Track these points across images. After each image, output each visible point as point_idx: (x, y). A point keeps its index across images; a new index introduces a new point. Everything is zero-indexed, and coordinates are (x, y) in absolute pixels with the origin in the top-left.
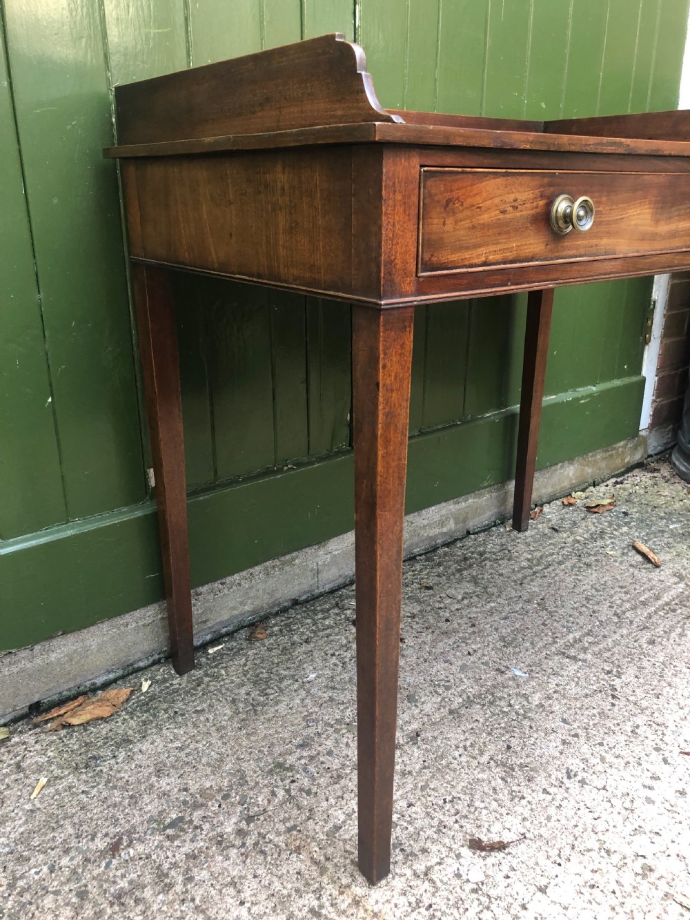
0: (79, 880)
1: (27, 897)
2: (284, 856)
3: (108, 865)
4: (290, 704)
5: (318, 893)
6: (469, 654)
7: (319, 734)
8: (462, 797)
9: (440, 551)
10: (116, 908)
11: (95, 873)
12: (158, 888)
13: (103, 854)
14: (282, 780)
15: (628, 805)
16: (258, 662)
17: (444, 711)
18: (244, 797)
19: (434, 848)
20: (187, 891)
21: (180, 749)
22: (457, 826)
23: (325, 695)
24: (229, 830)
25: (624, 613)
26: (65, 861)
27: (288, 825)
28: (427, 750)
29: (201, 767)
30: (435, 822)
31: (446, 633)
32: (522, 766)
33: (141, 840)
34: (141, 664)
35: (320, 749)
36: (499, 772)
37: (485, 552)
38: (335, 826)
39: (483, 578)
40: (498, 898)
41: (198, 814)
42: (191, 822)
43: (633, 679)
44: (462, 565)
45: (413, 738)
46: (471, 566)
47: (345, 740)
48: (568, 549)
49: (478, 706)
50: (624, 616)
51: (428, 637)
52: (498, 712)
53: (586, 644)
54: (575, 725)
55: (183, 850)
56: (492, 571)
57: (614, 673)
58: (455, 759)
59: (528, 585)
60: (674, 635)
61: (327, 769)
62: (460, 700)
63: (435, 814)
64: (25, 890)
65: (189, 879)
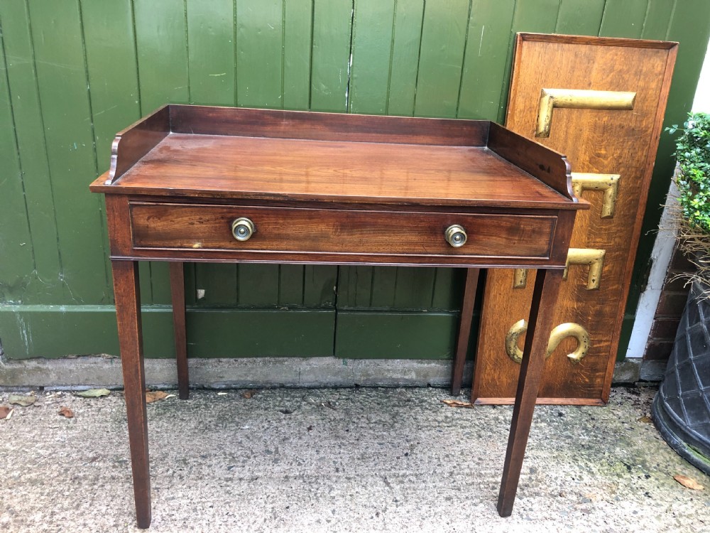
0: (71, 465)
7: (216, 455)
8: (237, 516)
9: (398, 390)
10: (71, 482)
11: (78, 465)
13: (88, 459)
14: (178, 466)
16: (233, 409)
17: (283, 475)
19: (197, 529)
20: (96, 490)
21: (157, 432)
22: (218, 526)
23: (240, 439)
25: (459, 474)
26: (74, 455)
27: (157, 486)
28: (250, 488)
29: (155, 444)
30: (212, 520)
31: (337, 437)
32: (282, 520)
33: (104, 461)
35: (208, 462)
39: (401, 417)
43: (404, 512)
44: (401, 403)
45: (252, 479)
46: (405, 406)
47: (223, 464)
48: (482, 422)
49: (301, 481)
50: (454, 476)
51: (326, 434)
52: (307, 489)
53: (407, 479)
54: (336, 516)
55: (113, 474)
56: (413, 414)
57: (398, 503)
58: (257, 498)
59: (423, 431)
60: (469, 502)
61: (200, 473)
62: (298, 474)
63: (217, 517)
64: (52, 458)
65: (103, 486)
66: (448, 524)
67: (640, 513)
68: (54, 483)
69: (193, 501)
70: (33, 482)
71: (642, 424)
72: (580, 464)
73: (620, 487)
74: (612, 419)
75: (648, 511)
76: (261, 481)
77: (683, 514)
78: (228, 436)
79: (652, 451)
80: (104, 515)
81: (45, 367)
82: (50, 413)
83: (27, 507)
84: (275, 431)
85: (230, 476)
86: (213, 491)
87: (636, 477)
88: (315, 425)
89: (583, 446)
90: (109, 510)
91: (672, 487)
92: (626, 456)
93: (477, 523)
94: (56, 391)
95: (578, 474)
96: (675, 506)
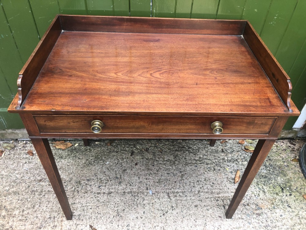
0: (31, 183)
1: (22, 181)
4: (96, 168)
5: (58, 214)
6: (146, 179)
7: (93, 179)
8: (102, 214)
10: (31, 193)
11: (34, 184)
12: (39, 194)
13: (38, 180)
14: (77, 186)
16: (102, 152)
17: (123, 191)
19: (84, 221)
20: (41, 198)
21: (68, 166)
22: (93, 220)
23: (105, 170)
25: (202, 192)
26: (32, 178)
28: (108, 198)
29: (67, 173)
30: (91, 216)
31: (148, 169)
32: (121, 216)
35: (90, 183)
36: (115, 214)
37: (191, 148)
38: (75, 203)
39: (179, 157)
43: (175, 213)
44: (179, 149)
45: (109, 193)
46: (181, 151)
47: (96, 184)
48: (217, 160)
49: (131, 195)
50: (200, 193)
51: (143, 168)
52: (133, 199)
53: (178, 195)
54: (145, 215)
55: (49, 189)
56: (184, 156)
57: (173, 208)
58: (111, 204)
59: (188, 166)
60: (205, 208)
61: (86, 189)
62: (129, 190)
63: (93, 214)
64: (23, 180)
65: (44, 196)
66: (194, 220)
67: (283, 216)
68: (24, 194)
69: (83, 205)
70: (15, 193)
71: (294, 163)
72: (260, 187)
73: (276, 201)
74: (279, 160)
75: (287, 215)
76: (113, 195)
77: (303, 217)
78: (99, 168)
79: (295, 180)
80: (45, 212)
81: (16, 132)
82: (21, 153)
83: (12, 206)
84: (120, 166)
85: (99, 191)
86: (92, 199)
87: (285, 195)
88: (139, 162)
89: (263, 176)
90: (47, 209)
91: (301, 201)
92: (282, 182)
93: (207, 221)
94: (23, 141)
95: (258, 193)
96: (300, 213)
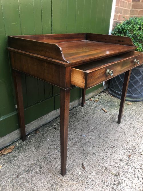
1: (3, 187)
2: (48, 174)
3: (17, 180)
4: (45, 146)
5: (54, 179)
7: (51, 151)
8: (77, 160)
10: (20, 187)
11: (15, 181)
12: (27, 182)
13: (15, 178)
15: (103, 158)
16: (38, 138)
17: (72, 144)
18: (39, 164)
19: (73, 169)
20: (32, 182)
22: (76, 165)
23: (51, 143)
24: (38, 170)
25: (101, 122)
26: (9, 180)
27: (48, 168)
30: (73, 165)
31: (71, 129)
32: (86, 153)
33: (22, 174)
34: (16, 140)
36: (82, 154)
37: (77, 112)
38: (56, 167)
39: (77, 117)
40: (84, 176)
41: (31, 168)
42: (30, 170)
43: (103, 135)
44: (73, 114)
47: (56, 151)
48: (91, 110)
49: (78, 143)
52: (81, 143)
53: (95, 129)
54: (94, 144)
55: (30, 175)
57: (100, 134)
58: (75, 153)
59: (85, 118)
60: (109, 126)
61: (53, 157)
62: (75, 142)
66: (112, 132)
71: (112, 97)
74: (108, 99)
75: (131, 111)
77: (134, 109)
89: (110, 106)
90: (44, 184)
93: (115, 129)
